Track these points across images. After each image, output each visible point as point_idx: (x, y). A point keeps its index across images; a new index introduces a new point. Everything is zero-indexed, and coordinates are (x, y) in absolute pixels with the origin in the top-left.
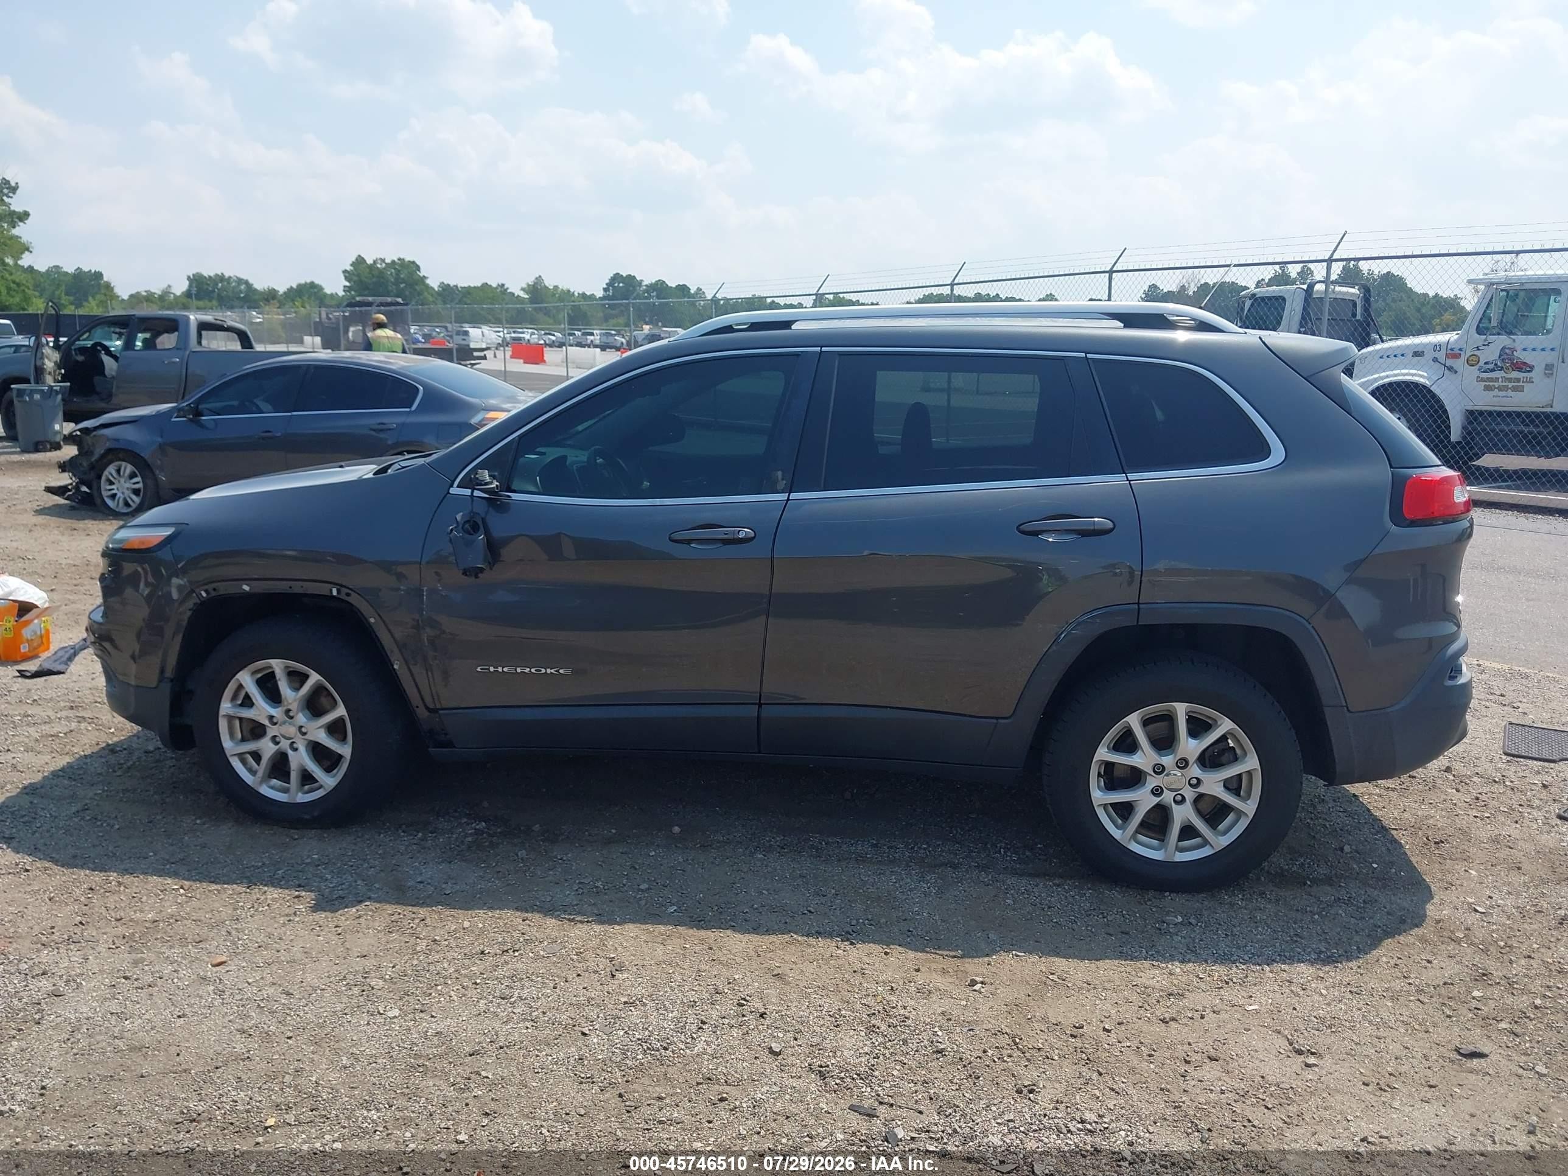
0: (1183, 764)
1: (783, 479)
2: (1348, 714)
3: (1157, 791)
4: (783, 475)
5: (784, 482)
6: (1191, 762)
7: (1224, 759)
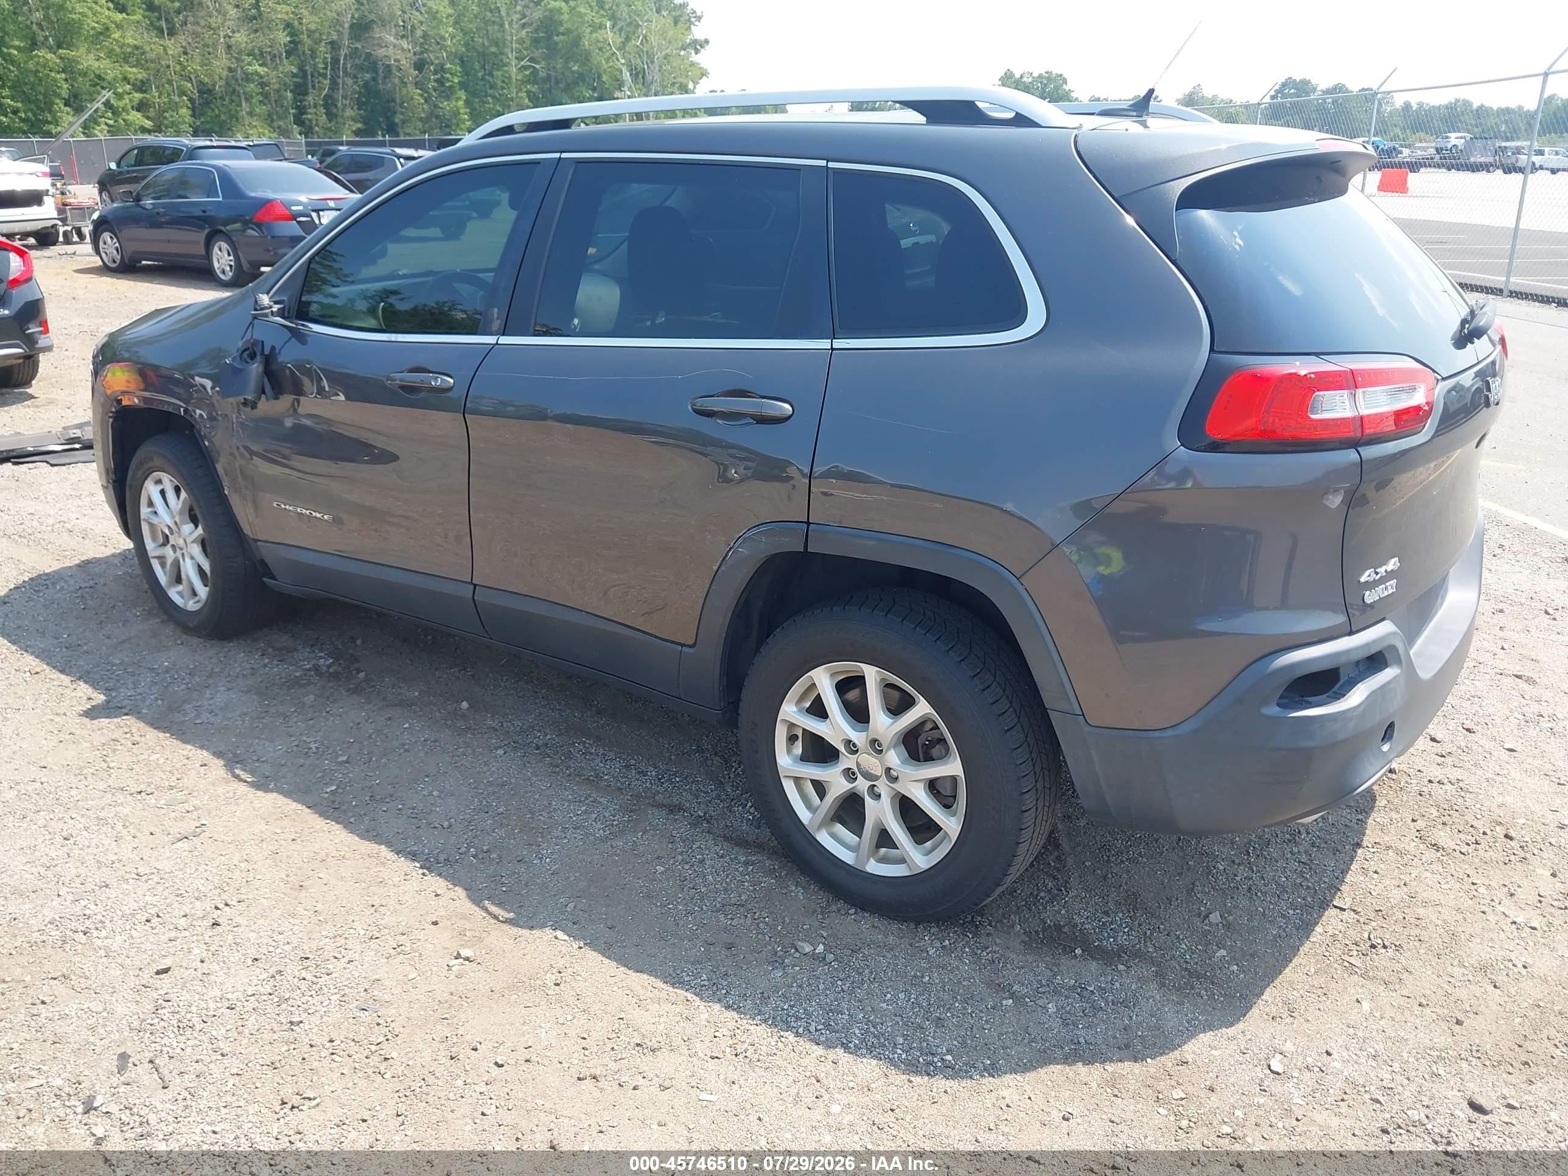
0: (876, 746)
1: (498, 319)
2: (1087, 728)
3: (850, 775)
4: (498, 314)
5: (499, 321)
6: (885, 744)
7: (935, 751)
